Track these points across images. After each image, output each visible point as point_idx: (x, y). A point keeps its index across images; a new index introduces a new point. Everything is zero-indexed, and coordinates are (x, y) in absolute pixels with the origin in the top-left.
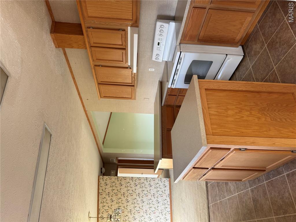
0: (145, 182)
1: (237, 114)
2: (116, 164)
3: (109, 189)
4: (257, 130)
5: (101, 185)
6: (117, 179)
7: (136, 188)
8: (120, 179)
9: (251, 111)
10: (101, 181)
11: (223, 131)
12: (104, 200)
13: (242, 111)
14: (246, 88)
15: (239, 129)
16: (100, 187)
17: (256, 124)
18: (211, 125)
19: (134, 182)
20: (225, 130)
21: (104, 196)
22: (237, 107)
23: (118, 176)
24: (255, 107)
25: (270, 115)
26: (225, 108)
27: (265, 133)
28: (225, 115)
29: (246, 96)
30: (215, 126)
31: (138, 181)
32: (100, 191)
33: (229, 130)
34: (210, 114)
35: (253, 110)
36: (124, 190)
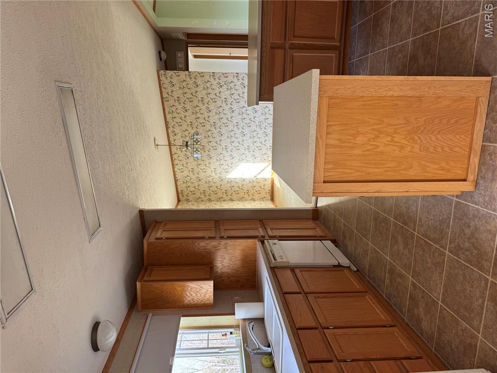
0: (235, 80)
1: (371, 141)
2: (184, 40)
3: (177, 93)
4: (392, 167)
5: (165, 86)
6: (189, 75)
7: (221, 90)
8: (194, 75)
9: (394, 135)
10: (163, 78)
11: (340, 173)
12: (173, 109)
13: (380, 136)
14: (401, 90)
15: (365, 167)
16: (162, 88)
17: (395, 157)
18: (325, 164)
19: (217, 80)
20: (345, 171)
21: (172, 102)
22: (374, 129)
23: (189, 70)
24: (402, 127)
25: (421, 142)
26: (354, 132)
27: (402, 172)
28: (350, 144)
29: (396, 105)
30: (330, 166)
31: (223, 80)
32: (165, 95)
33: (349, 171)
34: (327, 146)
35: (398, 133)
36: (202, 93)
